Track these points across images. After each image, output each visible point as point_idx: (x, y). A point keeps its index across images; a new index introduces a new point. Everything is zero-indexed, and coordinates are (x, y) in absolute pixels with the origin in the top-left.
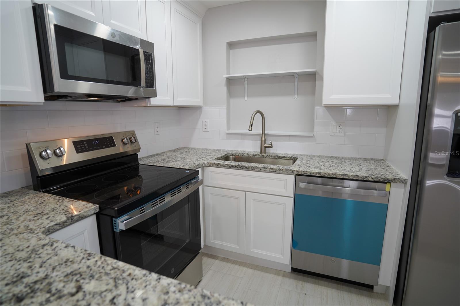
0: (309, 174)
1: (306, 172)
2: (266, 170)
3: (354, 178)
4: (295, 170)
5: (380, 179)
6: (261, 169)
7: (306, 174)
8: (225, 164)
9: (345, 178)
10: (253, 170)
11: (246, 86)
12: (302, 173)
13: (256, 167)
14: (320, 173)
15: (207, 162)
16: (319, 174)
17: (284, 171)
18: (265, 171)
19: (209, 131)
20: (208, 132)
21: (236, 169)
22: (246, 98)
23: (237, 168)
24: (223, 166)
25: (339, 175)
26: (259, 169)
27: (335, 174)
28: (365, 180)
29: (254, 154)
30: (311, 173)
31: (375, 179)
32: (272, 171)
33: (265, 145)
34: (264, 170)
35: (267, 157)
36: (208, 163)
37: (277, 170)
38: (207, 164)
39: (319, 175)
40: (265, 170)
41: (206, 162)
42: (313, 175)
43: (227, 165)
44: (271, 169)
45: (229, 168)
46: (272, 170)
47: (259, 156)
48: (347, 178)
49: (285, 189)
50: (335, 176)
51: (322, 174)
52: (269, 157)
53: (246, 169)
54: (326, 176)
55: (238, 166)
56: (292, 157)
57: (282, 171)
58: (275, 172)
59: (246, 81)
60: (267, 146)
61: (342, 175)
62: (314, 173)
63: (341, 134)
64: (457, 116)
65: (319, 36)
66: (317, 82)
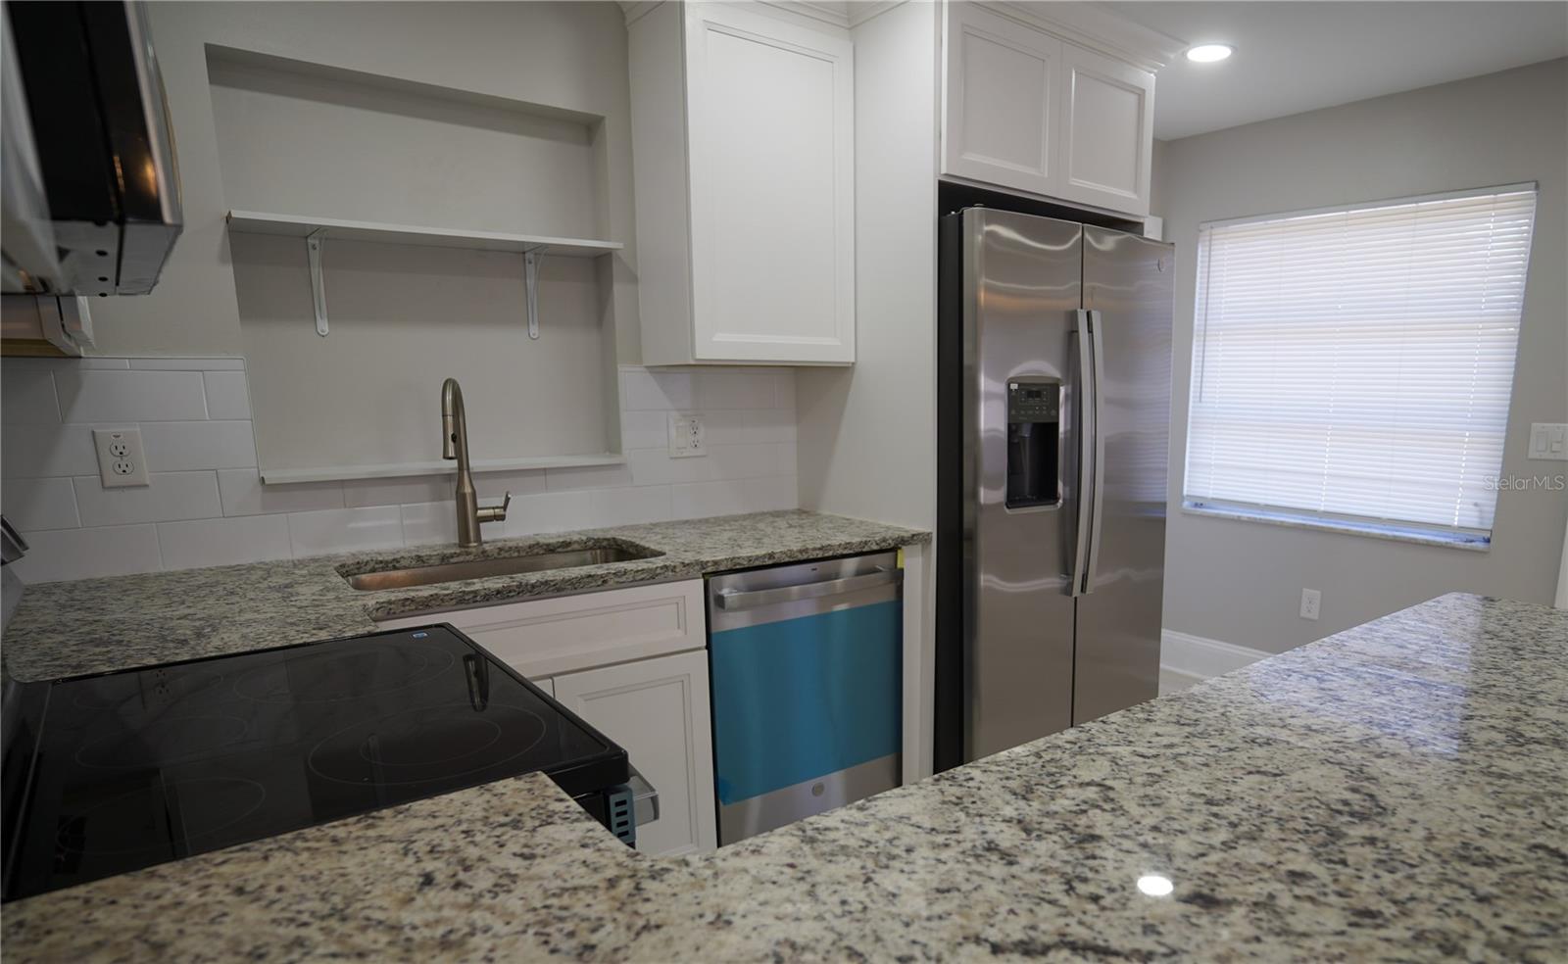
0: (746, 564)
1: (739, 561)
2: (624, 579)
3: (845, 552)
4: (708, 562)
5: (890, 541)
6: (605, 582)
7: (738, 567)
8: (464, 592)
9: (826, 555)
10: (579, 591)
11: (316, 271)
12: (730, 566)
13: (590, 576)
14: (771, 556)
15: (374, 602)
16: (770, 559)
17: (677, 570)
18: (619, 586)
19: (148, 483)
20: (146, 486)
21: (512, 600)
22: (324, 326)
23: (516, 599)
24: (454, 602)
25: (814, 549)
26: (600, 583)
27: (806, 550)
28: (864, 550)
29: (445, 552)
30: (749, 559)
31: (883, 544)
32: (642, 579)
33: (480, 513)
34: (618, 582)
35: (499, 554)
36: (378, 606)
37: (659, 571)
38: (378, 609)
39: (770, 562)
40: (621, 580)
41: (370, 605)
42: (757, 563)
43: (471, 596)
44: (638, 571)
45: (482, 604)
46: (643, 576)
47: (468, 558)
48: (830, 553)
49: (679, 628)
50: (805, 556)
51: (776, 556)
52: (507, 555)
53: (550, 594)
54: (787, 560)
55: (519, 586)
56: (589, 539)
57: (672, 571)
58: (652, 581)
59: (314, 248)
60: (488, 517)
61: (820, 549)
62: (757, 558)
63: (699, 452)
64: (1010, 390)
65: (610, 132)
66: (619, 290)
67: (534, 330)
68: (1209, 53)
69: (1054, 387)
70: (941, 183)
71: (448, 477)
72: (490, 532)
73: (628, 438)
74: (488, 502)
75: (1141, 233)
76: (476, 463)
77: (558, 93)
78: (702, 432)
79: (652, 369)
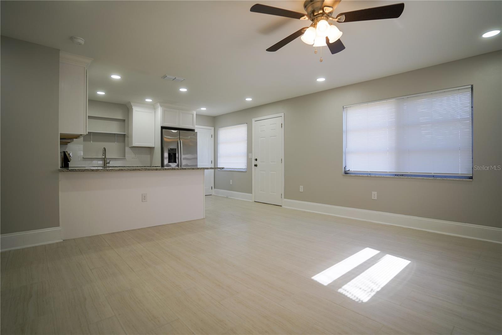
11: (92, 136)
22: (91, 142)
59: (92, 134)
60: (108, 163)
63: (136, 157)
64: (168, 149)
65: (126, 121)
66: (126, 138)
67: (116, 143)
68: (204, 109)
69: (176, 149)
70: (161, 127)
71: (103, 158)
72: (108, 165)
73: (126, 155)
74: (108, 161)
75: (194, 131)
76: (107, 157)
77: (120, 117)
78: (136, 155)
79: (130, 147)
